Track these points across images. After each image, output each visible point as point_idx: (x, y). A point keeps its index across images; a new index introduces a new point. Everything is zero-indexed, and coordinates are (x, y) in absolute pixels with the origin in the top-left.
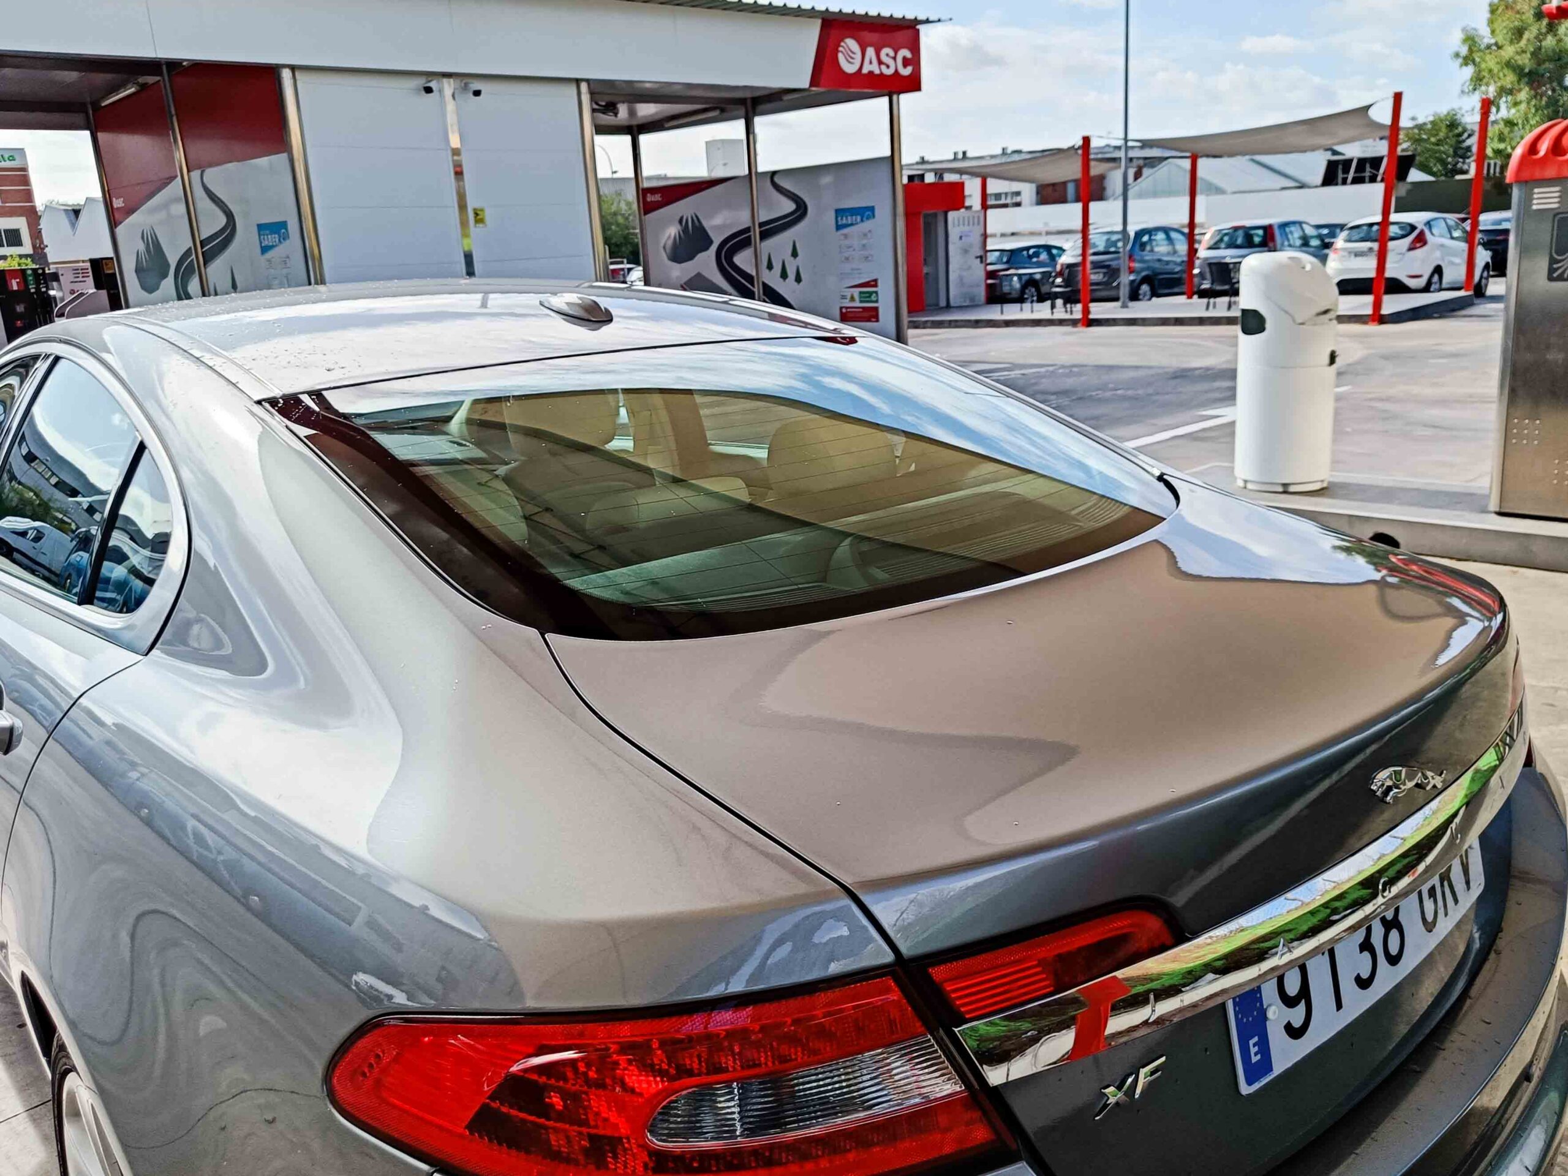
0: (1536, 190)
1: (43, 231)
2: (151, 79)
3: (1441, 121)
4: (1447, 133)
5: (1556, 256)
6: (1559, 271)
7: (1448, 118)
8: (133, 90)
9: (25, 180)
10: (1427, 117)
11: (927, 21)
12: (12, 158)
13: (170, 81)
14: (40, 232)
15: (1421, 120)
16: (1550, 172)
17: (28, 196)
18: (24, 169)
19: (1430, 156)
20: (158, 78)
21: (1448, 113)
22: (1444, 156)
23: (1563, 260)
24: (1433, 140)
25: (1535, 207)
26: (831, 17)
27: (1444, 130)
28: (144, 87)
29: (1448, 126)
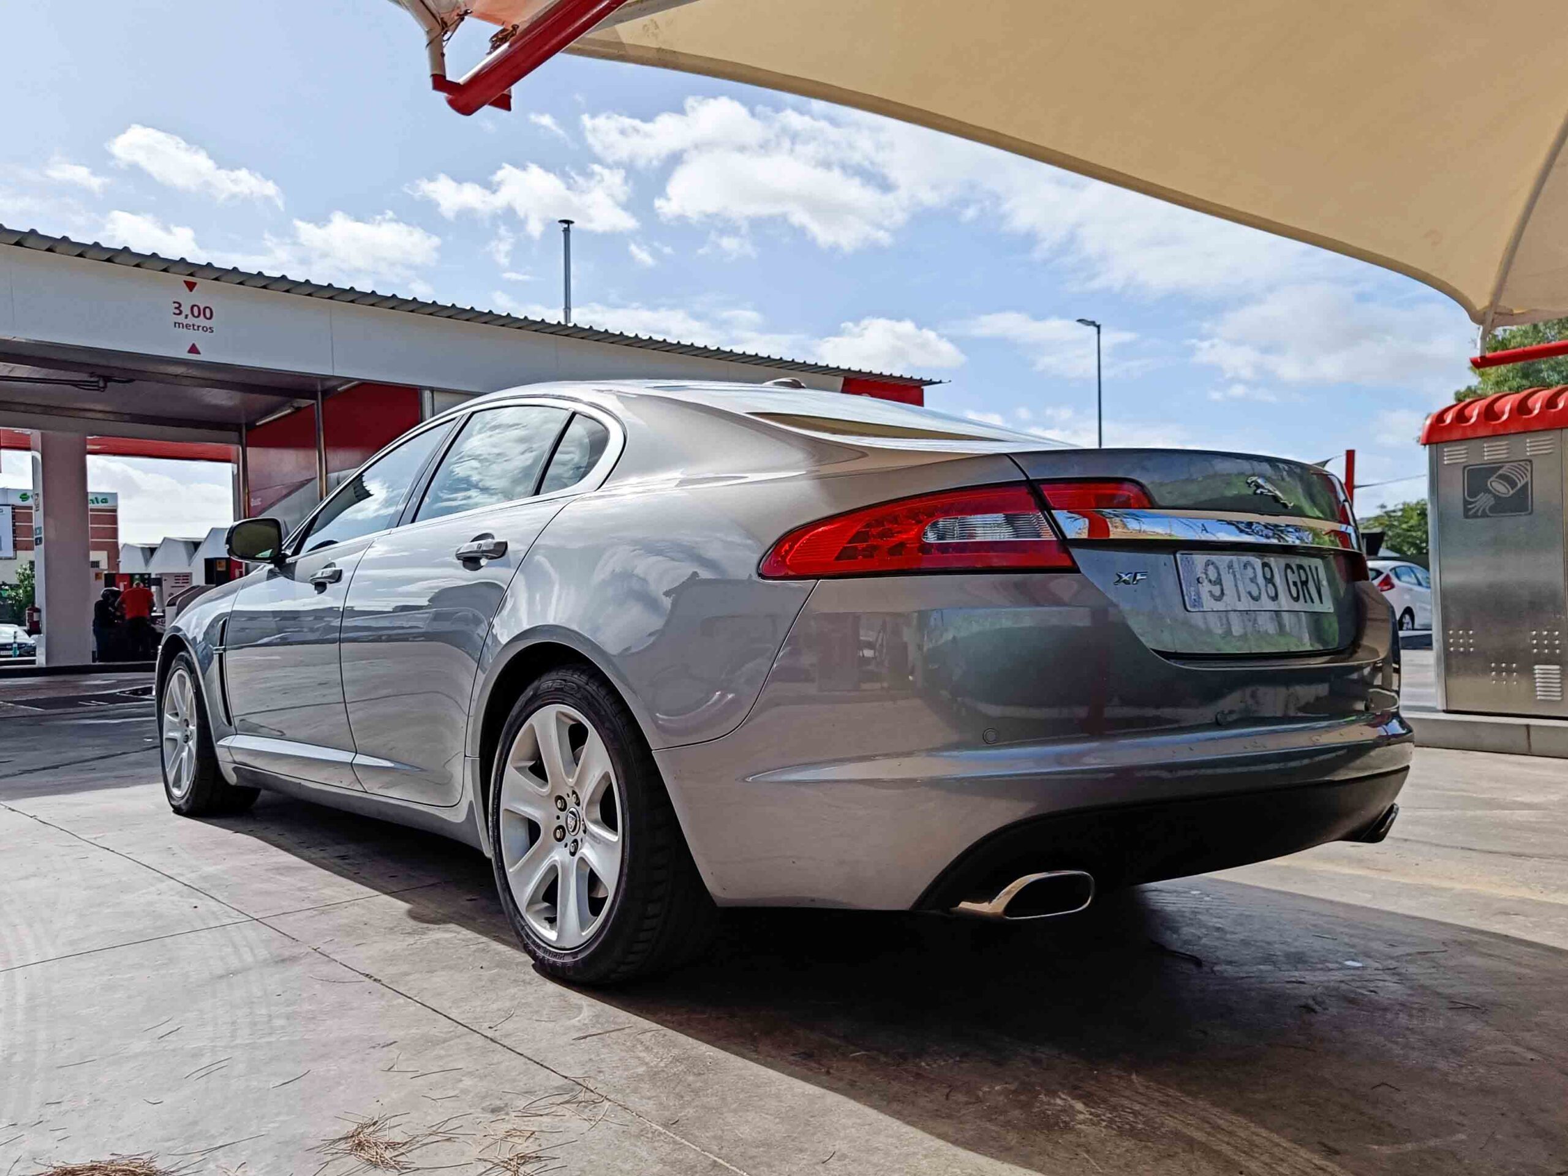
0: (1445, 450)
1: (121, 564)
2: (304, 403)
3: (1412, 509)
4: (1419, 520)
5: (1468, 499)
6: (1474, 511)
7: (1419, 507)
8: (289, 411)
9: (114, 520)
10: (1396, 506)
11: (931, 383)
12: (105, 501)
13: (323, 404)
14: (118, 565)
15: (1390, 508)
16: (1456, 435)
17: (114, 533)
18: (115, 511)
19: (1403, 541)
20: (312, 402)
21: (1418, 503)
22: (1418, 542)
23: (1476, 502)
24: (1404, 526)
25: (1446, 462)
26: (853, 376)
27: (1416, 518)
28: (298, 409)
29: (1419, 515)
